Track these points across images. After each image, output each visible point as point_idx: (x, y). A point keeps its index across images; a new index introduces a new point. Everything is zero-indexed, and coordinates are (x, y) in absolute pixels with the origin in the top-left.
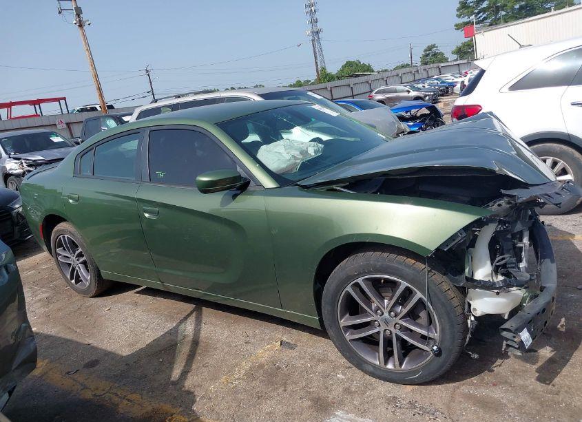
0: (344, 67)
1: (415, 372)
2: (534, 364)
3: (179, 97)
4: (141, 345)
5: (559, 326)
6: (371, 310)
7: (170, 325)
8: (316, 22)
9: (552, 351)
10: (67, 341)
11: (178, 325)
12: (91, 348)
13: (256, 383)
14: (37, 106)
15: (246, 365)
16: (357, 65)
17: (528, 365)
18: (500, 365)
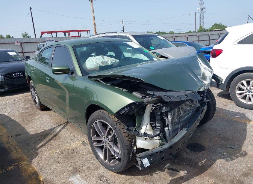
0: (213, 26)
1: (113, 167)
2: (172, 177)
3: (105, 34)
4: (39, 132)
5: (200, 163)
6: (101, 135)
7: (54, 126)
8: (203, 4)
9: (186, 173)
10: (19, 125)
11: (56, 127)
12: (24, 129)
13: (61, 156)
14: (79, 33)
15: (64, 148)
16: (220, 26)
17: (169, 177)
18: (158, 174)
